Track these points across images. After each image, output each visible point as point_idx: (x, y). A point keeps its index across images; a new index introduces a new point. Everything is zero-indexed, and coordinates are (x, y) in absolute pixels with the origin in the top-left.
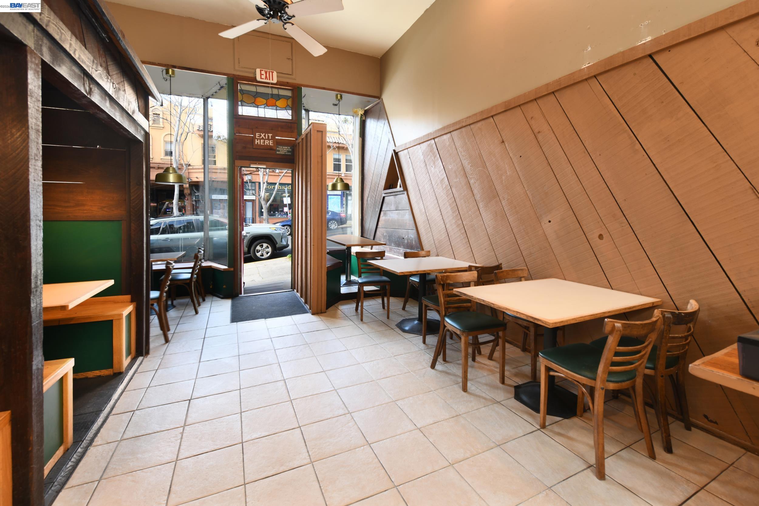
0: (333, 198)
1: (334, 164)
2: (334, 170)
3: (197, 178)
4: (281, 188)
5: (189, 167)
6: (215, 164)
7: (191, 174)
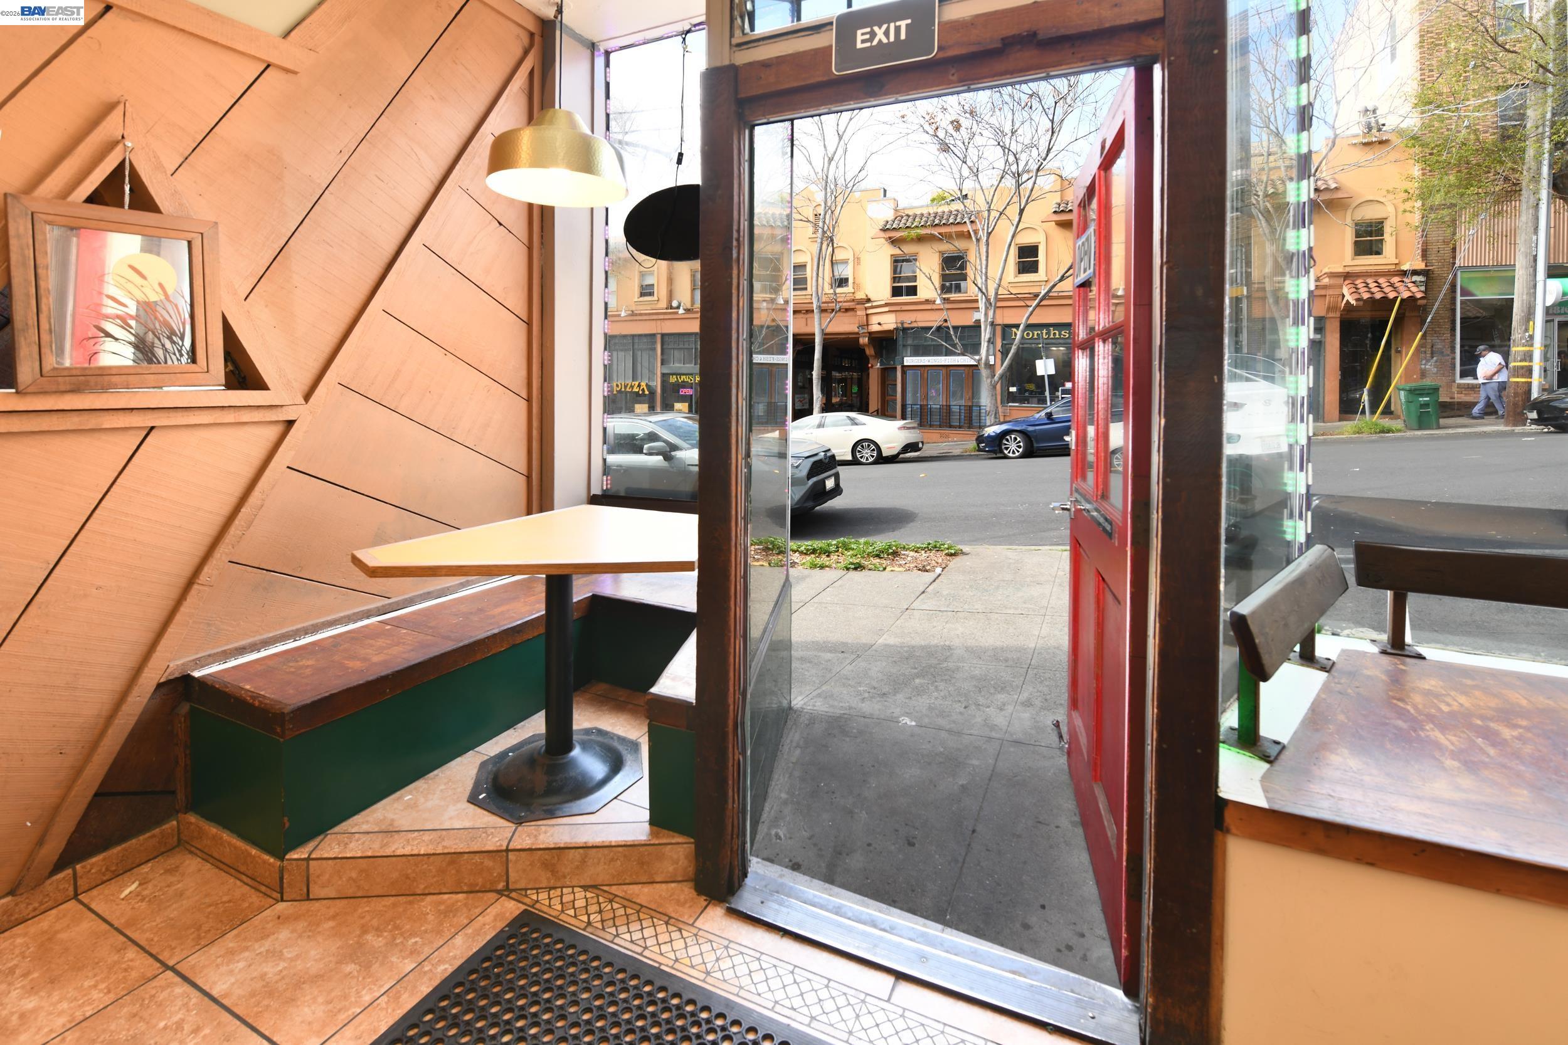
3: (879, 324)
4: (1057, 336)
5: (867, 305)
6: (915, 294)
7: (870, 317)
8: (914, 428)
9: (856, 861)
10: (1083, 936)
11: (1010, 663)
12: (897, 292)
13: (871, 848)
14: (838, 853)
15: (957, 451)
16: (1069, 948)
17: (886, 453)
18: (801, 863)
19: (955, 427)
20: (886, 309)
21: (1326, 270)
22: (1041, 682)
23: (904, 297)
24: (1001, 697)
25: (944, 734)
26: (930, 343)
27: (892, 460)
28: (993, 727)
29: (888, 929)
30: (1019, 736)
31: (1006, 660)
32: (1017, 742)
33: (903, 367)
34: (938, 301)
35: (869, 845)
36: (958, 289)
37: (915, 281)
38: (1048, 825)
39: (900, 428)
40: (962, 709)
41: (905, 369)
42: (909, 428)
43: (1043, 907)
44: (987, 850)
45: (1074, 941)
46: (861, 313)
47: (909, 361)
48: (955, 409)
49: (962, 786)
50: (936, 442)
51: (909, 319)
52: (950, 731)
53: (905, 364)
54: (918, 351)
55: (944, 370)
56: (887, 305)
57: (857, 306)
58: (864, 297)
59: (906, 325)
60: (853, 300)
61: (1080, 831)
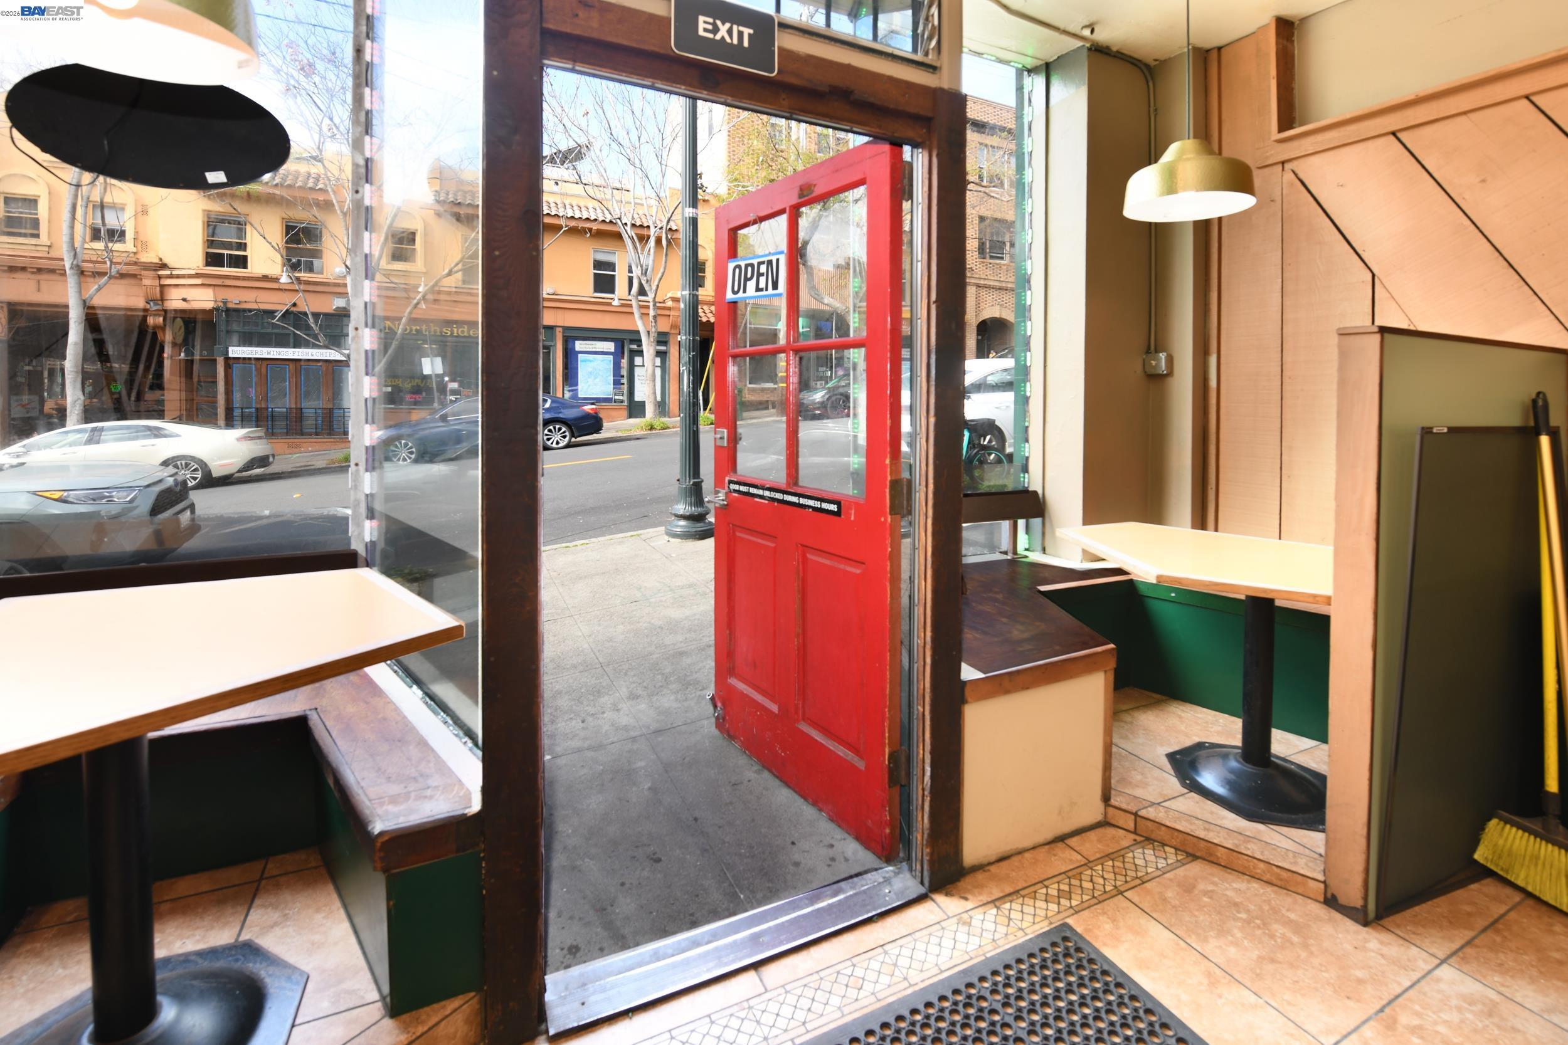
0: (591, 361)
1: (595, 274)
2: (596, 291)
3: (184, 300)
5: (161, 273)
6: (245, 267)
7: (166, 289)
8: (260, 438)
9: (626, 905)
10: (832, 846)
11: (581, 668)
12: (213, 260)
13: (627, 886)
14: (601, 910)
15: (320, 463)
16: (833, 859)
17: (216, 473)
18: (575, 943)
19: (310, 434)
20: (199, 281)
21: (669, 295)
22: (626, 674)
23: (225, 269)
24: (605, 700)
25: (590, 754)
26: (269, 330)
27: (226, 481)
28: (626, 728)
29: (711, 939)
30: (654, 726)
31: (575, 667)
32: (658, 732)
33: (227, 359)
34: (284, 279)
35: (623, 884)
36: (310, 268)
37: (245, 250)
38: (742, 783)
39: (239, 439)
40: (582, 725)
41: (231, 362)
42: (252, 438)
43: (793, 843)
44: (720, 827)
45: (831, 853)
46: (148, 282)
47: (235, 352)
48: (309, 412)
49: (650, 789)
50: (290, 455)
51: (236, 298)
52: (589, 748)
53: (231, 355)
54: (247, 340)
55: (292, 365)
56: (197, 276)
57: (143, 272)
58: (156, 261)
59: (230, 306)
60: (136, 263)
61: (766, 774)
